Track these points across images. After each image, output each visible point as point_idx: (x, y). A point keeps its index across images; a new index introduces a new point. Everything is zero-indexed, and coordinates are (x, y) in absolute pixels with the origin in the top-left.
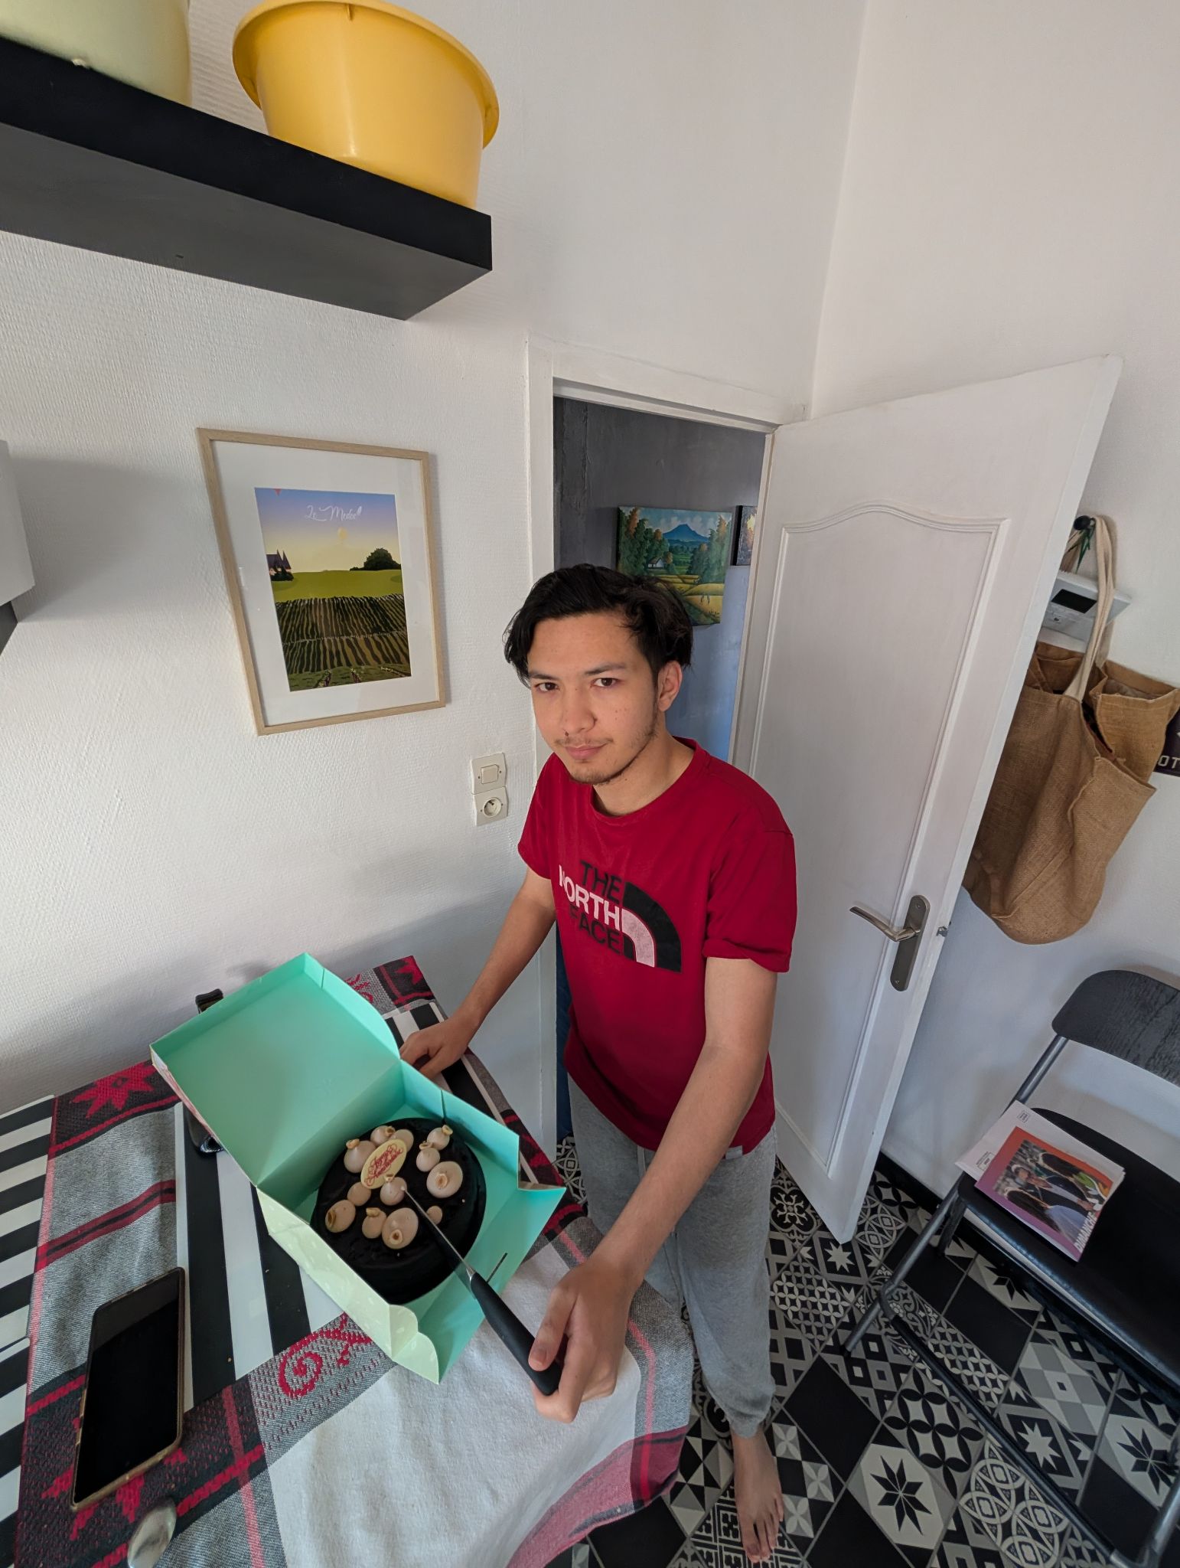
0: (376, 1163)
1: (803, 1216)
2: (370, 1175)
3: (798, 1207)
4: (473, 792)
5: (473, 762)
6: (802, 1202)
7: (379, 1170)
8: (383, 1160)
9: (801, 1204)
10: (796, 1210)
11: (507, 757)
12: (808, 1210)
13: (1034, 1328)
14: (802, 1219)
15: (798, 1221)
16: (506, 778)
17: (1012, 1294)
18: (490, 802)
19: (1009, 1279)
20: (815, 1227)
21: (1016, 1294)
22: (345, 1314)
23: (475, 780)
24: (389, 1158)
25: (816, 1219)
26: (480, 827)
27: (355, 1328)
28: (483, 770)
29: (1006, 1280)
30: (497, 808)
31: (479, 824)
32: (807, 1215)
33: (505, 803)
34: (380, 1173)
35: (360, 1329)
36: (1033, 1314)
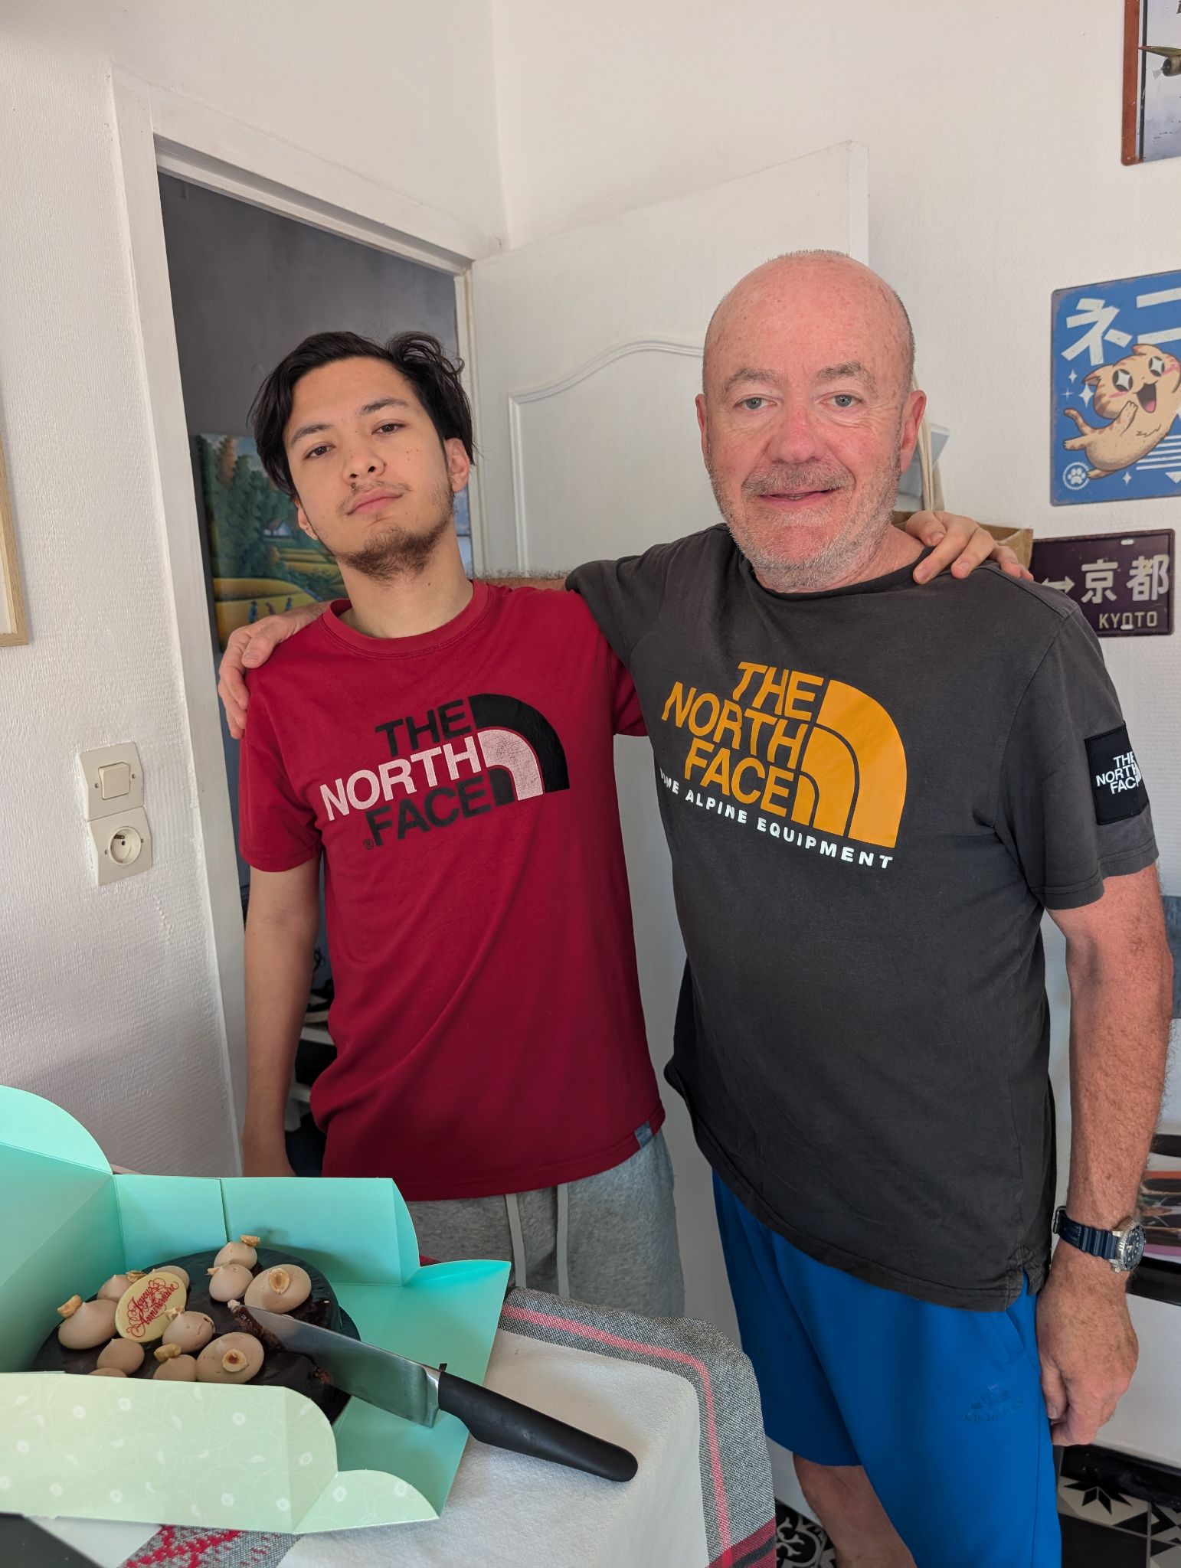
0: (137, 1306)
1: (796, 1539)
2: (133, 1323)
3: (784, 1531)
4: (86, 817)
5: (81, 757)
6: (788, 1520)
7: (146, 1315)
8: (148, 1300)
9: (787, 1524)
10: (781, 1536)
11: (141, 748)
12: (801, 1528)
13: (1149, 1537)
14: (795, 1546)
15: (791, 1552)
16: (143, 789)
17: (1108, 1507)
18: (117, 837)
19: (1098, 1488)
20: (819, 1548)
21: (1114, 1503)
22: (164, 1527)
23: (90, 791)
24: (158, 1296)
25: (817, 1534)
26: (103, 889)
27: (195, 1534)
28: (102, 772)
29: (1096, 1490)
30: (132, 847)
31: (101, 885)
32: (802, 1536)
33: (146, 838)
34: (150, 1318)
35: (205, 1530)
36: (1139, 1522)
